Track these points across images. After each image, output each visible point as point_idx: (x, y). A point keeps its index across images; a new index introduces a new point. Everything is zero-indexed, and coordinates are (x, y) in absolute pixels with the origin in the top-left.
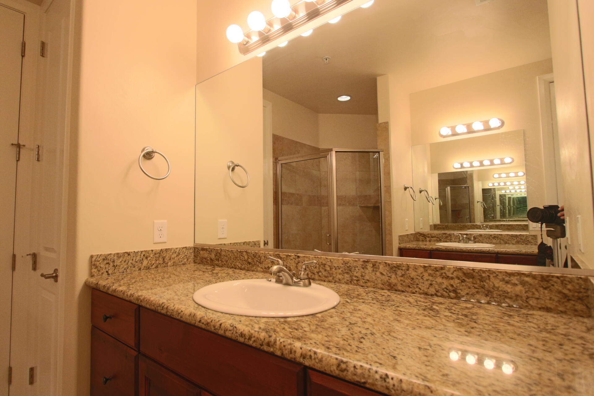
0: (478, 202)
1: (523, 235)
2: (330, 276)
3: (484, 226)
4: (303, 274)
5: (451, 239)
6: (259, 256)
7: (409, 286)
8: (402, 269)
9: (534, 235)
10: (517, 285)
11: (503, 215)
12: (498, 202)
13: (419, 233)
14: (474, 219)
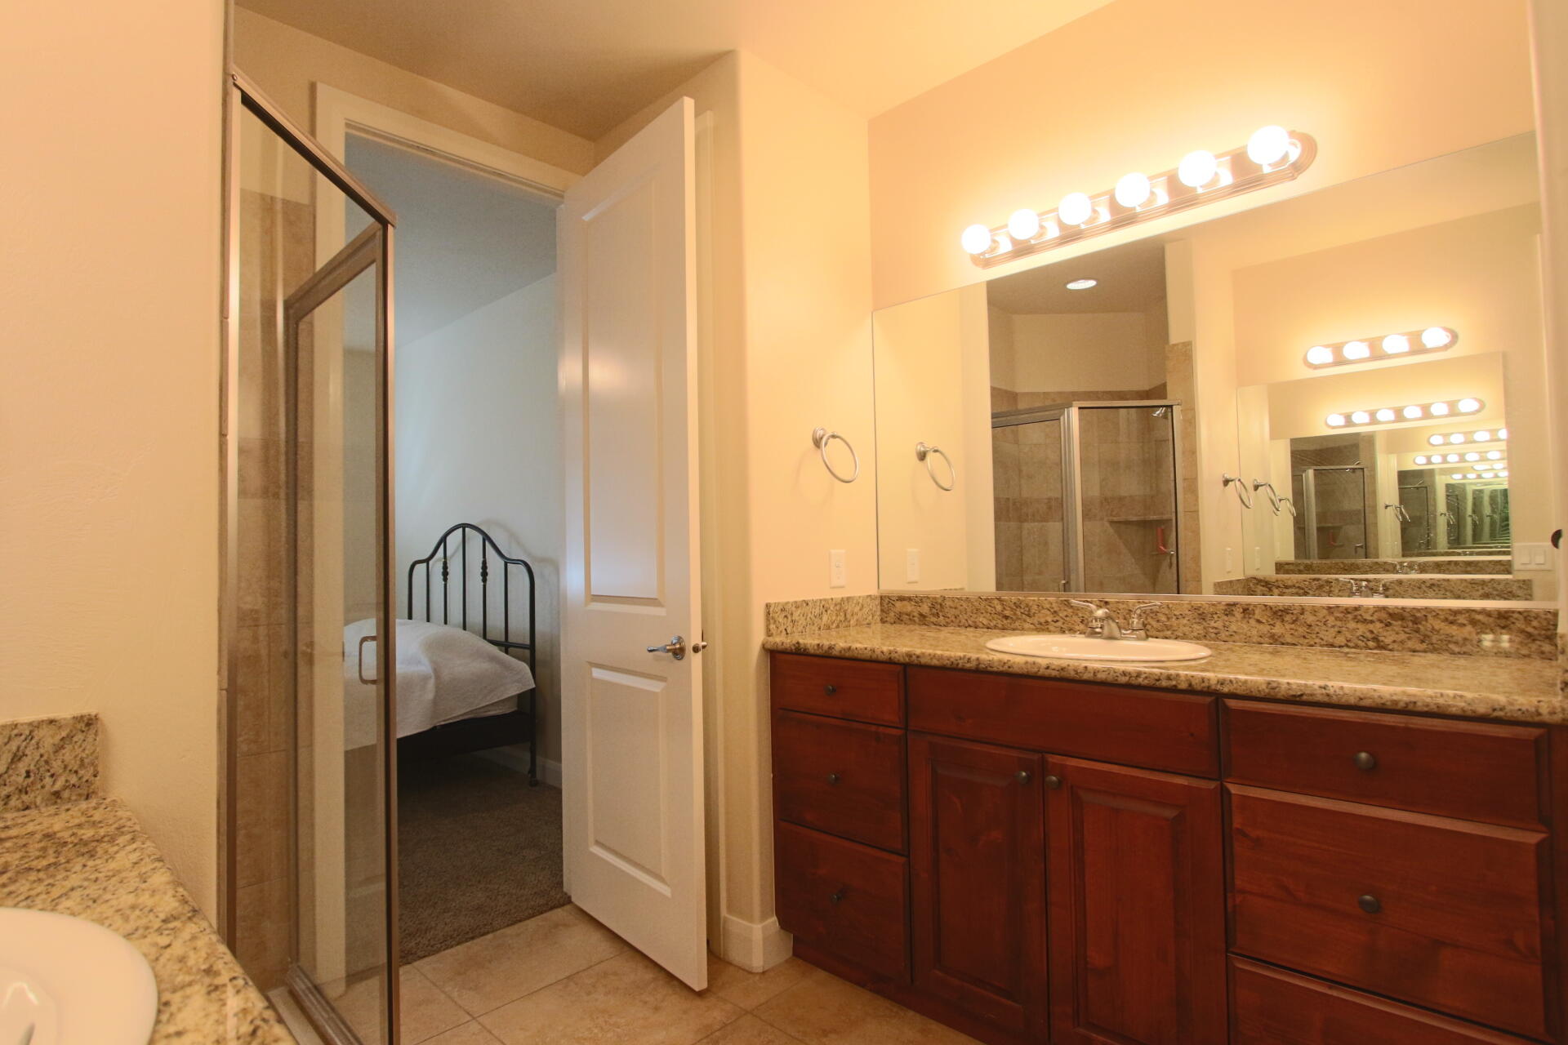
0: (1387, 507)
1: (1499, 582)
2: (1168, 630)
3: (1405, 564)
4: (1138, 623)
5: (1331, 591)
6: (1027, 605)
7: (1304, 637)
8: (1292, 613)
9: (1524, 581)
10: (1464, 625)
11: (1456, 540)
12: (1441, 505)
13: (1255, 578)
14: (1377, 549)
